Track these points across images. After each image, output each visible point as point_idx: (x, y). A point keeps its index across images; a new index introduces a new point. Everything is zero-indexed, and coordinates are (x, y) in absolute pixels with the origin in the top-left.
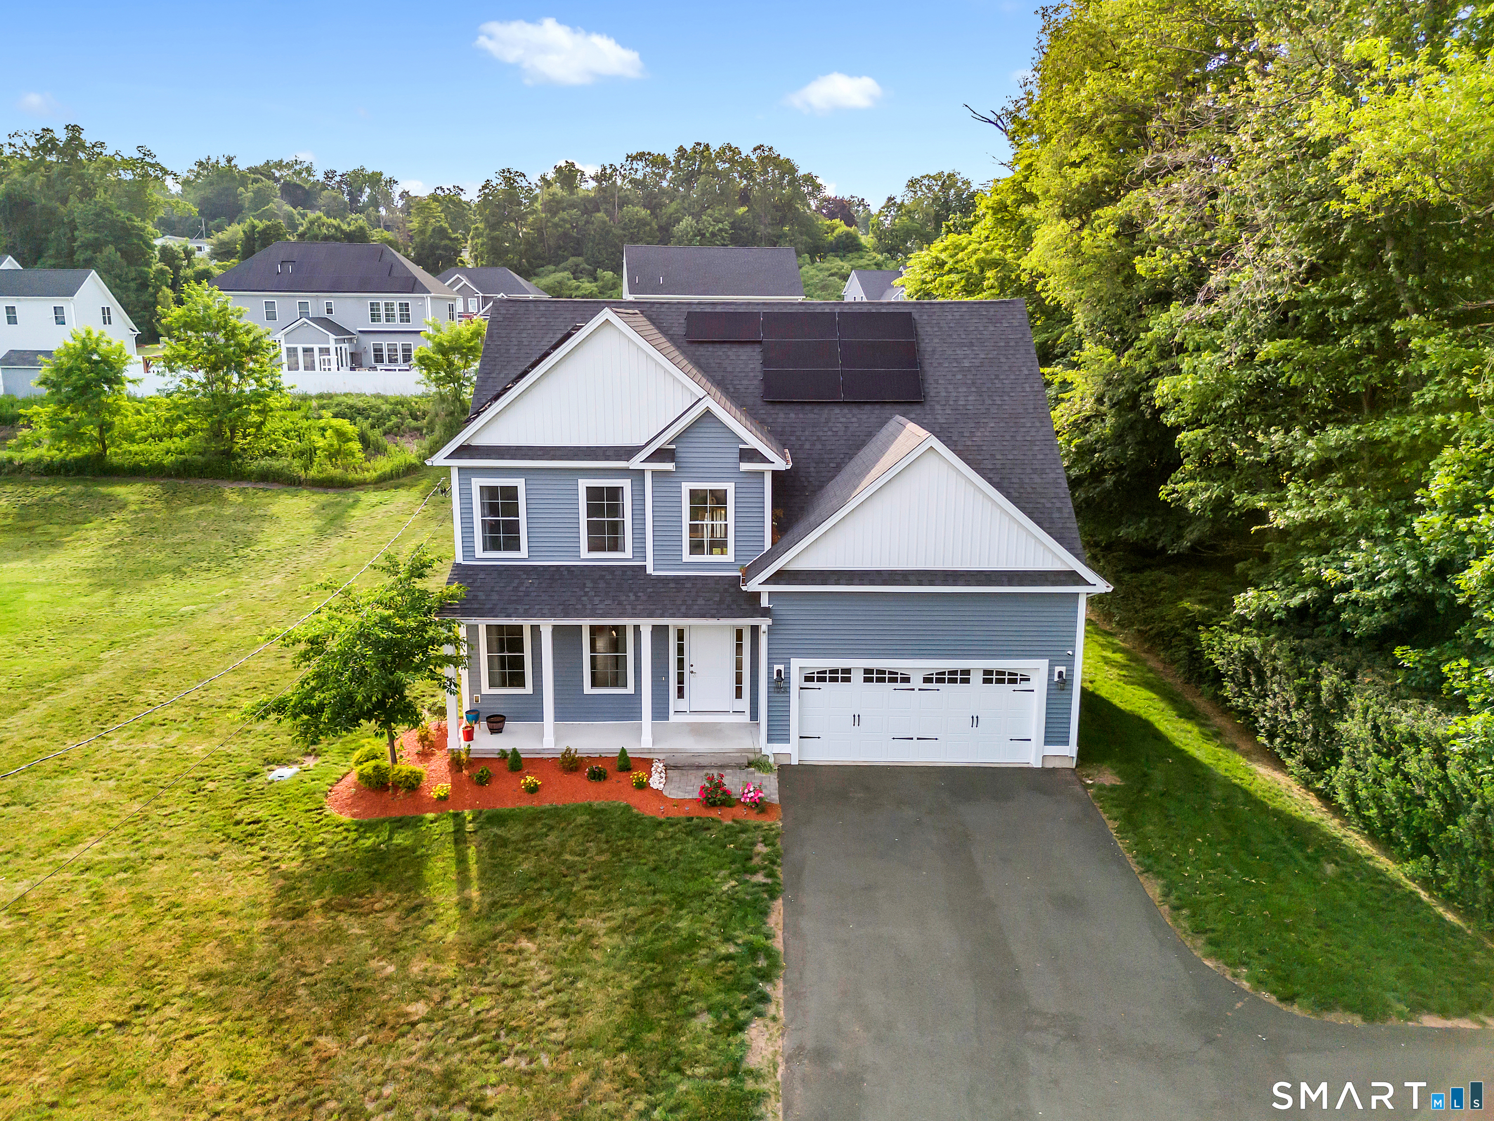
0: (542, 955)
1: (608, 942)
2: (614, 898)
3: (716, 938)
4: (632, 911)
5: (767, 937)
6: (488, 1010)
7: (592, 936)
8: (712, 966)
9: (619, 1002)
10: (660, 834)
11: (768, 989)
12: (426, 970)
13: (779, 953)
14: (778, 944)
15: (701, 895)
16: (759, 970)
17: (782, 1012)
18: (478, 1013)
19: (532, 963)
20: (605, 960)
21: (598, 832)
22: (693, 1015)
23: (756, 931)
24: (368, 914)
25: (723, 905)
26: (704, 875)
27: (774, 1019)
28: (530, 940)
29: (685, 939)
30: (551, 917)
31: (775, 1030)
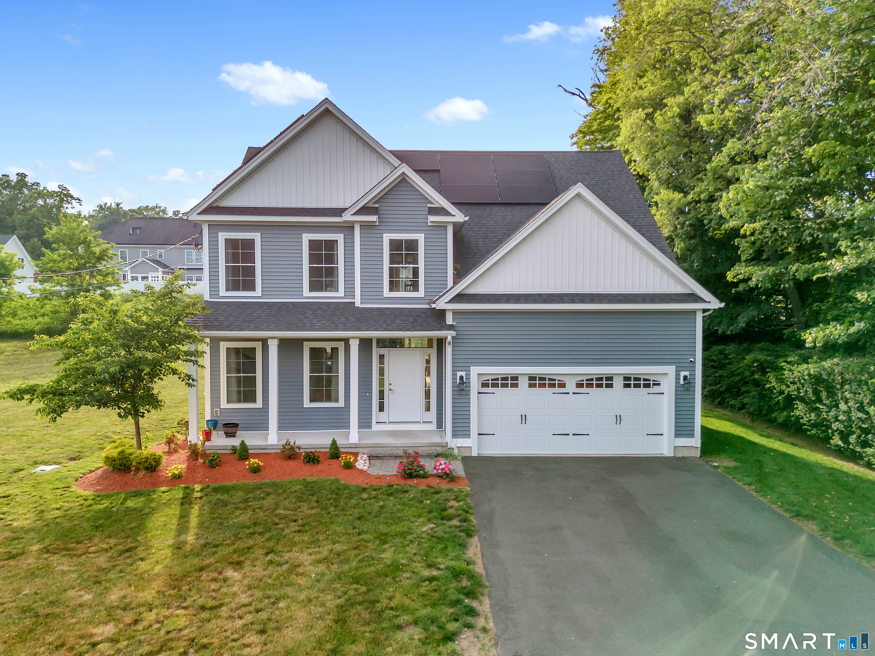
0: (246, 582)
1: (313, 571)
2: (321, 538)
3: (418, 565)
4: (338, 547)
5: (468, 564)
6: (180, 630)
7: (299, 566)
8: (418, 586)
9: (321, 618)
10: (365, 496)
11: (475, 604)
12: (125, 597)
13: (481, 576)
14: (479, 568)
15: (403, 535)
16: (464, 588)
17: (492, 624)
18: (168, 632)
19: (235, 589)
20: (309, 584)
21: (310, 495)
22: (400, 627)
23: (457, 558)
24: (81, 555)
25: (423, 541)
26: (404, 520)
27: (485, 630)
28: (235, 570)
29: (389, 566)
30: (259, 552)
31: (486, 641)
